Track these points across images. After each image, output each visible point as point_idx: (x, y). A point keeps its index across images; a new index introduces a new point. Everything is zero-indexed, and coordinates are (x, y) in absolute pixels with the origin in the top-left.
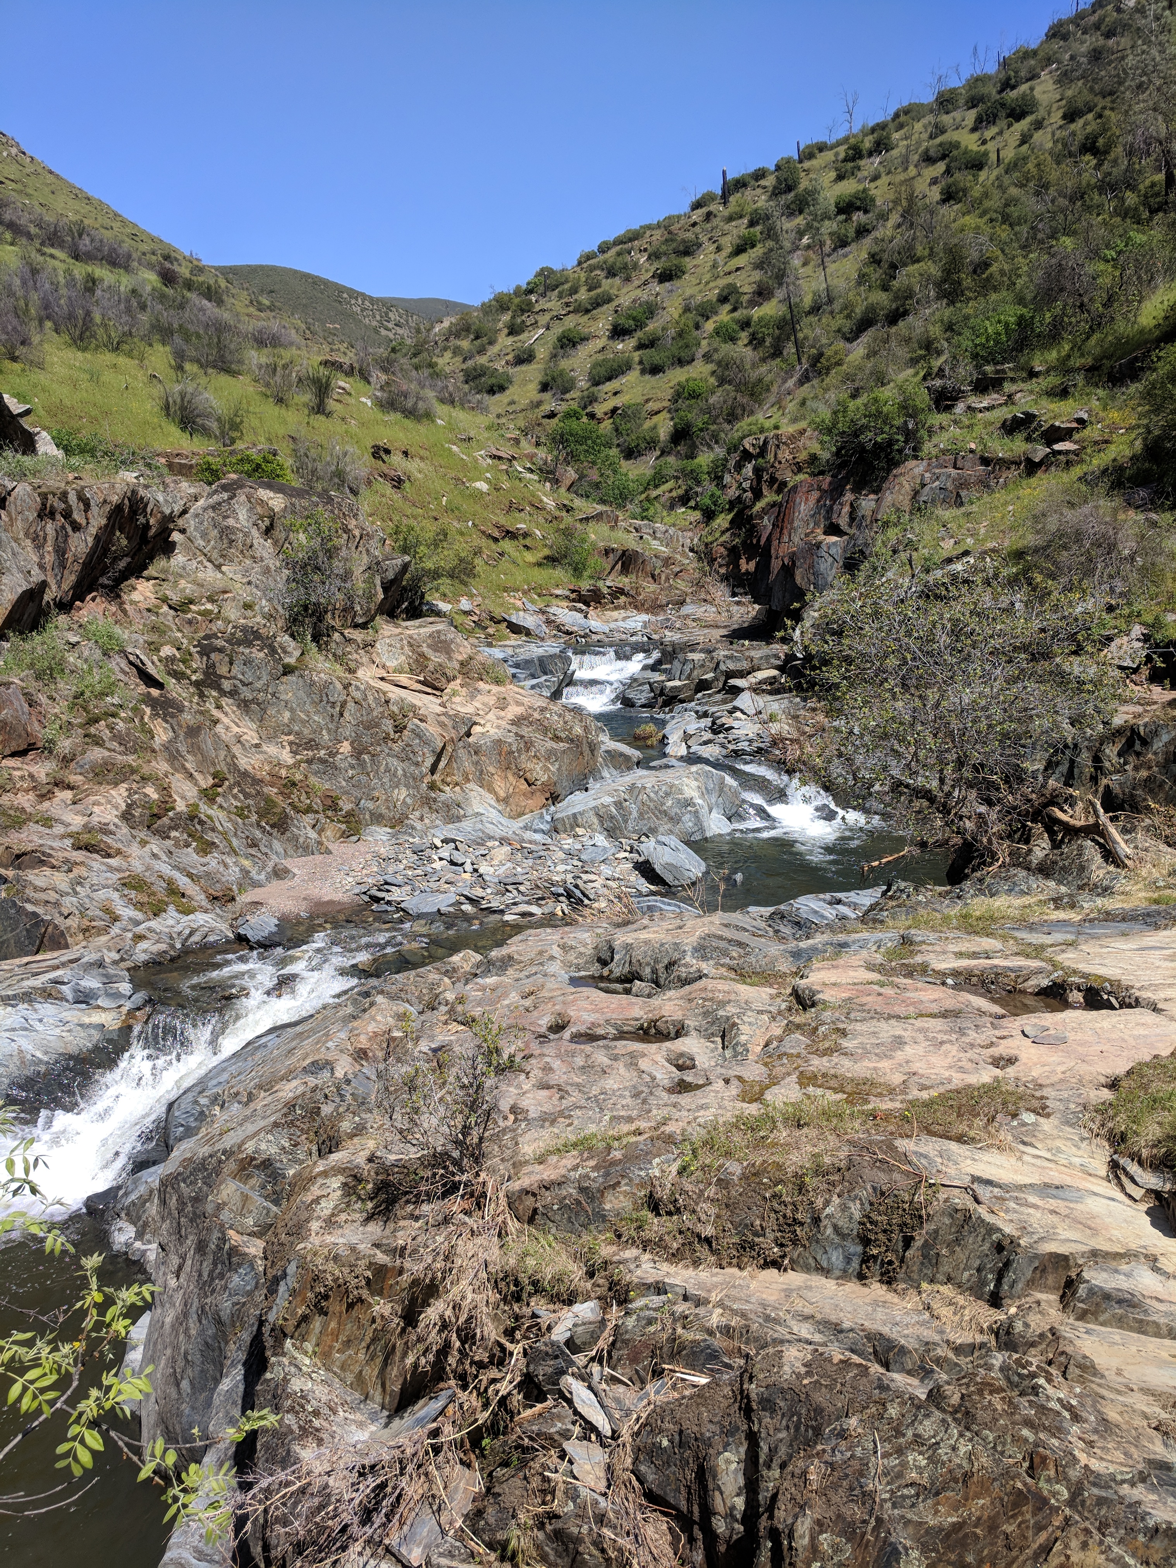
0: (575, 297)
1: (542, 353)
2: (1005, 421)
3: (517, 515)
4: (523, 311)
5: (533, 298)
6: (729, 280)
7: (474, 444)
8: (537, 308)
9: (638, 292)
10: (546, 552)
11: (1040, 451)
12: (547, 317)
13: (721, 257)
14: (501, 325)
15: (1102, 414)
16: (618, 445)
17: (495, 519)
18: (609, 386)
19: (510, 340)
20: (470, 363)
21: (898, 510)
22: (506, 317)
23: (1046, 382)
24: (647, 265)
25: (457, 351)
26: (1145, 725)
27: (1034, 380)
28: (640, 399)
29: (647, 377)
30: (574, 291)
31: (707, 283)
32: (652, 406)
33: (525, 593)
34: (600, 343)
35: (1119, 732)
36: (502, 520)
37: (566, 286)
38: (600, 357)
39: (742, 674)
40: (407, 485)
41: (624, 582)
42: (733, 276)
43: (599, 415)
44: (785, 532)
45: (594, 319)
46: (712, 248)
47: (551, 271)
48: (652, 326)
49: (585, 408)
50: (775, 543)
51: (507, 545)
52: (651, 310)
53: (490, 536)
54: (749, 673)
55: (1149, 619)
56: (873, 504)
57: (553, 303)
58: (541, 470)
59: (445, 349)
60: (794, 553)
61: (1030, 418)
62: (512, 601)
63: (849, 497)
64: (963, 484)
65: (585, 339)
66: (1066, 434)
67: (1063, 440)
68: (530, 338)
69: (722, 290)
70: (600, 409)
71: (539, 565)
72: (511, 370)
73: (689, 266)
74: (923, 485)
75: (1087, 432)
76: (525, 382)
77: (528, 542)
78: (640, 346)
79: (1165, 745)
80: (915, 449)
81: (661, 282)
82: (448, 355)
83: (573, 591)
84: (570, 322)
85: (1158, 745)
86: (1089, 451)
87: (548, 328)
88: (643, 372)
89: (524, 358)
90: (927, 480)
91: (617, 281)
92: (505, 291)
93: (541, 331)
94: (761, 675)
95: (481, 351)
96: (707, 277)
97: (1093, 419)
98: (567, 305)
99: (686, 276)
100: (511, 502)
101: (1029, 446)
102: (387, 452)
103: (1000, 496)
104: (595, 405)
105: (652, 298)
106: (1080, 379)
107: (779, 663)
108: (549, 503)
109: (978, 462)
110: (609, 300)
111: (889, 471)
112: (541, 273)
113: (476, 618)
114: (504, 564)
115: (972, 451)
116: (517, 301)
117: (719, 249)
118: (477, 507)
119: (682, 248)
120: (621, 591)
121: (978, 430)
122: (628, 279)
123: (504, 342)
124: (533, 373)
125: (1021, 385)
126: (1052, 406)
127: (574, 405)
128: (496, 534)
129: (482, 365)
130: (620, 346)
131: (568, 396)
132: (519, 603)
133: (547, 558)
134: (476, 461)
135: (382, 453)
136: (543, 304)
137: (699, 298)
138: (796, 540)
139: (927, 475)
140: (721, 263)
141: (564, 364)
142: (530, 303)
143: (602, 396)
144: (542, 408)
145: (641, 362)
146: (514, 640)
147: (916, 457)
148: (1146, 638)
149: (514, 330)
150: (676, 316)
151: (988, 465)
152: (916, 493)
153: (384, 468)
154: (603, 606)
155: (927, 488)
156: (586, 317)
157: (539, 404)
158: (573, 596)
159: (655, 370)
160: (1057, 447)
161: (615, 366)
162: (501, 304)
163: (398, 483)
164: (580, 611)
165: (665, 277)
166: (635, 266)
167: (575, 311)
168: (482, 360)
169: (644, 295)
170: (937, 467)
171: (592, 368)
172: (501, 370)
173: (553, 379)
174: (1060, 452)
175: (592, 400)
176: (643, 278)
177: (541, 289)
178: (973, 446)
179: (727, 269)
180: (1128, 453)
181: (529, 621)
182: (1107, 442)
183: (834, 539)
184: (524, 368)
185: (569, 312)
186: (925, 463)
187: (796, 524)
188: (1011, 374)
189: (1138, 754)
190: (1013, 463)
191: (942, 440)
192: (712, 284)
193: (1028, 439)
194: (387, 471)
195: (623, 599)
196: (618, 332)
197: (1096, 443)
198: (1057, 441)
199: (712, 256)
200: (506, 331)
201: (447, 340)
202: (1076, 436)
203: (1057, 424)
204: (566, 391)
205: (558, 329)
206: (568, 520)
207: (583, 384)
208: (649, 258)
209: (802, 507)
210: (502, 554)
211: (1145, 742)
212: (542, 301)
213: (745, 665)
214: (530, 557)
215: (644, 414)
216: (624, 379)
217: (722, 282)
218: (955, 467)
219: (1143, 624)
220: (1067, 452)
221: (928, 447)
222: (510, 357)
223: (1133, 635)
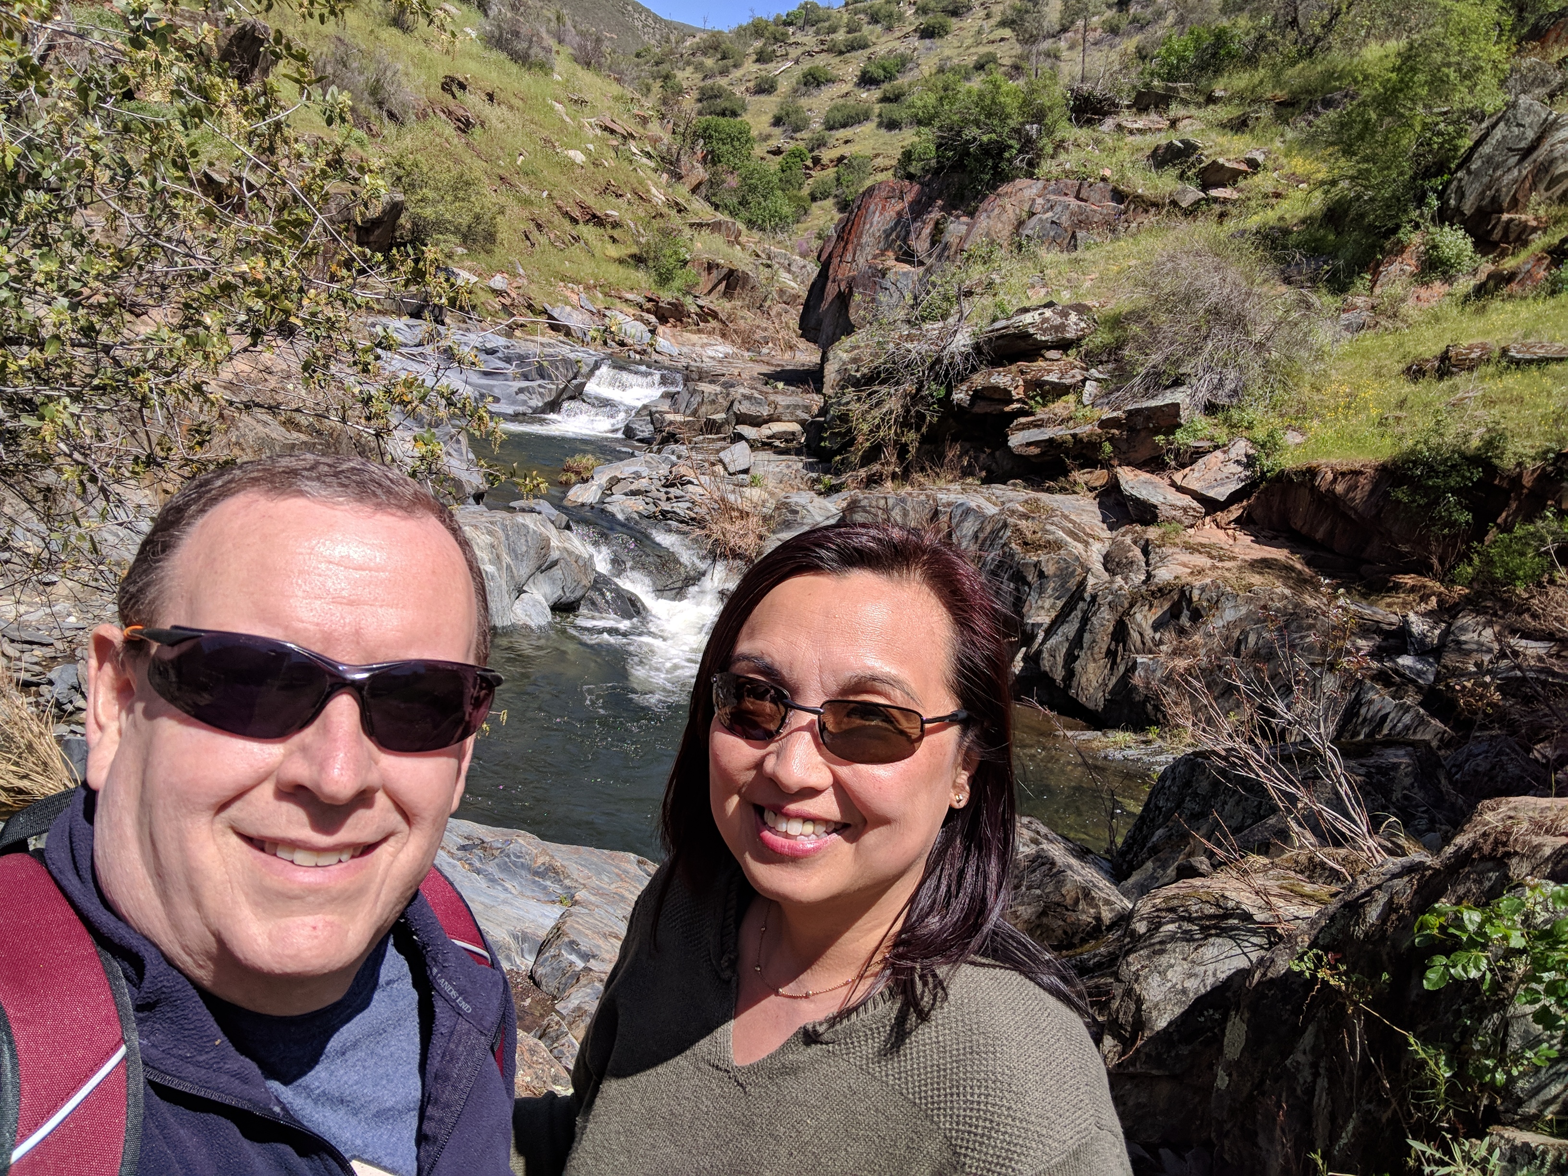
0: (832, 36)
1: (784, 86)
2: (1157, 148)
3: (613, 200)
4: (776, 40)
5: (791, 30)
6: (990, 48)
7: (587, 110)
8: (792, 40)
9: (897, 44)
10: (635, 250)
11: (1192, 193)
12: (800, 50)
13: (987, 25)
14: (751, 50)
15: (1283, 160)
16: (836, 196)
17: (580, 196)
18: (842, 133)
19: (757, 66)
20: (709, 82)
21: (992, 242)
22: (758, 44)
23: (1224, 113)
24: (912, 18)
25: (699, 67)
26: (1203, 590)
27: (1211, 107)
28: (869, 153)
29: (883, 131)
30: (833, 30)
31: (968, 48)
32: (880, 162)
33: (588, 288)
34: (845, 88)
35: (1162, 592)
36: (591, 201)
37: (827, 24)
38: (841, 101)
39: (756, 422)
40: (478, 130)
41: (723, 306)
42: (995, 45)
43: (825, 161)
44: (850, 247)
45: (846, 62)
46: (982, 13)
47: (815, 6)
48: (902, 81)
49: (812, 150)
50: (835, 261)
51: (588, 231)
52: (903, 63)
53: (566, 214)
54: (766, 422)
55: (1260, 434)
56: (963, 229)
57: (809, 39)
58: (663, 159)
59: (688, 63)
60: (854, 278)
61: (1189, 148)
62: (568, 293)
63: (935, 214)
64: (1082, 222)
65: (830, 81)
66: (1229, 177)
67: (1225, 186)
68: (776, 69)
69: (981, 57)
70: (826, 155)
71: (621, 261)
72: (748, 98)
73: (954, 27)
74: (1032, 214)
75: (1258, 179)
76: (760, 113)
77: (616, 233)
78: (885, 99)
79: (1227, 627)
80: (1031, 164)
81: (922, 37)
82: (690, 69)
83: (650, 300)
84: (821, 60)
85: (1216, 623)
86: (1253, 203)
87: (797, 62)
88: (880, 125)
89: (765, 88)
90: (1038, 208)
91: (878, 28)
92: (765, 17)
93: (789, 64)
94: (777, 427)
95: (724, 72)
96: (969, 41)
97: (1270, 164)
98: (822, 42)
99: (949, 37)
100: (609, 183)
101: (1179, 186)
102: (462, 86)
103: (1124, 244)
104: (823, 149)
105: (909, 52)
106: (1266, 113)
107: (806, 416)
108: (658, 196)
109: (1108, 195)
110: (865, 46)
111: (995, 188)
112: (804, 7)
113: (508, 301)
114: (576, 250)
115: (1104, 179)
116: (772, 28)
117: (988, 16)
118: (563, 179)
119: (951, 8)
120: (715, 315)
121: (1124, 155)
122: (889, 29)
123: (750, 67)
124: (770, 104)
125: (1193, 111)
126: (1220, 140)
127: (802, 145)
128: (576, 213)
129: (720, 87)
130: (864, 95)
131: (798, 135)
132: (574, 298)
133: (633, 256)
134: (581, 127)
135: (455, 89)
136: (799, 37)
137: (956, 61)
138: (861, 261)
139: (1040, 201)
140: (987, 30)
141: (804, 102)
142: (785, 34)
143: (832, 142)
144: (770, 142)
145: (880, 115)
146: (551, 337)
147: (1030, 175)
148: (1250, 462)
149: (762, 58)
150: (927, 74)
151: (1121, 202)
152: (1021, 223)
153: (452, 104)
154: (685, 326)
155: (1035, 219)
156: (838, 59)
157: (768, 137)
158: (649, 305)
159: (892, 125)
160: (1214, 193)
161: (853, 114)
162: (757, 30)
163: (465, 126)
164: (648, 323)
165: (928, 33)
166: (901, 17)
167: (829, 51)
168: (723, 82)
169: (901, 48)
170: (1054, 192)
171: (831, 110)
172: (738, 94)
173: (787, 114)
174: (1216, 200)
175: (821, 143)
176: (905, 30)
177: (801, 22)
178: (1107, 173)
179: (991, 37)
180: (1301, 213)
181: (575, 320)
182: (1277, 195)
183: (906, 268)
184: (763, 98)
185: (823, 51)
186: (1040, 184)
187: (863, 241)
188: (1183, 95)
189: (1182, 632)
190: (1155, 205)
191: (1070, 160)
192: (972, 50)
193: (1182, 177)
194: (452, 108)
195: (713, 323)
196: (866, 80)
197: (1266, 196)
198: (1217, 185)
199: (980, 22)
200: (754, 57)
201: (693, 54)
202: (1242, 183)
203: (1221, 160)
204: (797, 129)
205: (806, 65)
206: (676, 220)
207: (817, 126)
208: (916, 12)
209: (876, 218)
210: (576, 239)
211: (1196, 616)
212: (799, 34)
213: (765, 412)
214: (613, 251)
215: (869, 169)
216: (858, 129)
217: (983, 50)
218: (1077, 197)
219: (1254, 442)
220: (1225, 201)
221: (1047, 166)
222: (751, 84)
223: (1233, 454)
